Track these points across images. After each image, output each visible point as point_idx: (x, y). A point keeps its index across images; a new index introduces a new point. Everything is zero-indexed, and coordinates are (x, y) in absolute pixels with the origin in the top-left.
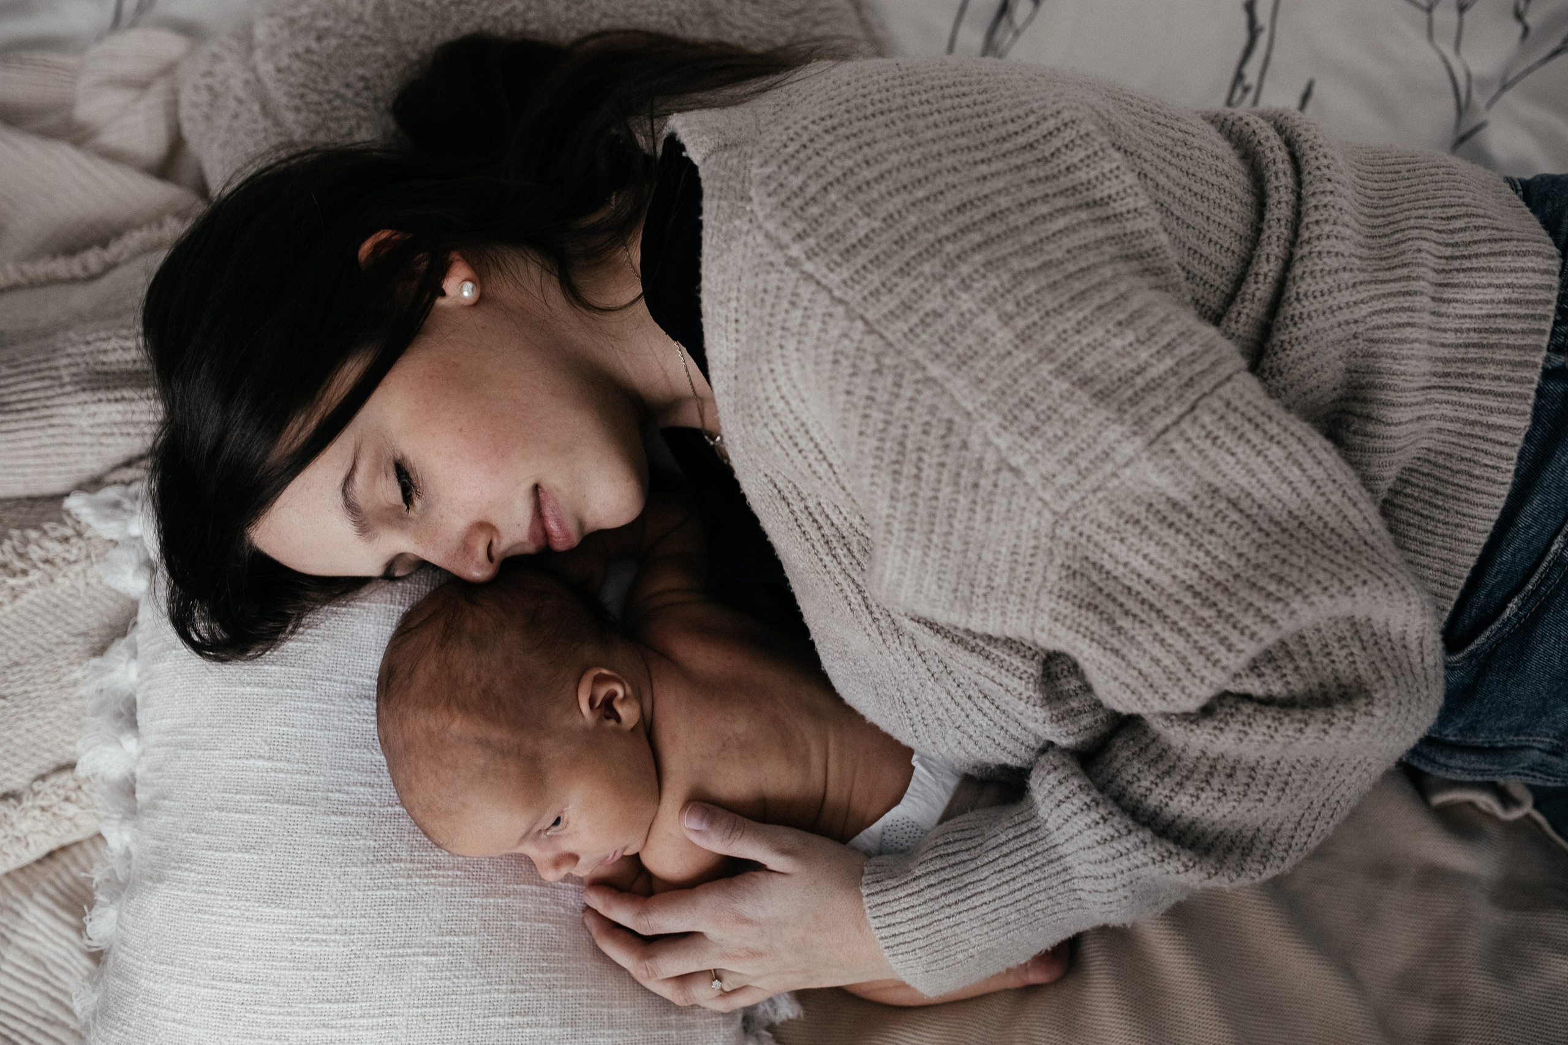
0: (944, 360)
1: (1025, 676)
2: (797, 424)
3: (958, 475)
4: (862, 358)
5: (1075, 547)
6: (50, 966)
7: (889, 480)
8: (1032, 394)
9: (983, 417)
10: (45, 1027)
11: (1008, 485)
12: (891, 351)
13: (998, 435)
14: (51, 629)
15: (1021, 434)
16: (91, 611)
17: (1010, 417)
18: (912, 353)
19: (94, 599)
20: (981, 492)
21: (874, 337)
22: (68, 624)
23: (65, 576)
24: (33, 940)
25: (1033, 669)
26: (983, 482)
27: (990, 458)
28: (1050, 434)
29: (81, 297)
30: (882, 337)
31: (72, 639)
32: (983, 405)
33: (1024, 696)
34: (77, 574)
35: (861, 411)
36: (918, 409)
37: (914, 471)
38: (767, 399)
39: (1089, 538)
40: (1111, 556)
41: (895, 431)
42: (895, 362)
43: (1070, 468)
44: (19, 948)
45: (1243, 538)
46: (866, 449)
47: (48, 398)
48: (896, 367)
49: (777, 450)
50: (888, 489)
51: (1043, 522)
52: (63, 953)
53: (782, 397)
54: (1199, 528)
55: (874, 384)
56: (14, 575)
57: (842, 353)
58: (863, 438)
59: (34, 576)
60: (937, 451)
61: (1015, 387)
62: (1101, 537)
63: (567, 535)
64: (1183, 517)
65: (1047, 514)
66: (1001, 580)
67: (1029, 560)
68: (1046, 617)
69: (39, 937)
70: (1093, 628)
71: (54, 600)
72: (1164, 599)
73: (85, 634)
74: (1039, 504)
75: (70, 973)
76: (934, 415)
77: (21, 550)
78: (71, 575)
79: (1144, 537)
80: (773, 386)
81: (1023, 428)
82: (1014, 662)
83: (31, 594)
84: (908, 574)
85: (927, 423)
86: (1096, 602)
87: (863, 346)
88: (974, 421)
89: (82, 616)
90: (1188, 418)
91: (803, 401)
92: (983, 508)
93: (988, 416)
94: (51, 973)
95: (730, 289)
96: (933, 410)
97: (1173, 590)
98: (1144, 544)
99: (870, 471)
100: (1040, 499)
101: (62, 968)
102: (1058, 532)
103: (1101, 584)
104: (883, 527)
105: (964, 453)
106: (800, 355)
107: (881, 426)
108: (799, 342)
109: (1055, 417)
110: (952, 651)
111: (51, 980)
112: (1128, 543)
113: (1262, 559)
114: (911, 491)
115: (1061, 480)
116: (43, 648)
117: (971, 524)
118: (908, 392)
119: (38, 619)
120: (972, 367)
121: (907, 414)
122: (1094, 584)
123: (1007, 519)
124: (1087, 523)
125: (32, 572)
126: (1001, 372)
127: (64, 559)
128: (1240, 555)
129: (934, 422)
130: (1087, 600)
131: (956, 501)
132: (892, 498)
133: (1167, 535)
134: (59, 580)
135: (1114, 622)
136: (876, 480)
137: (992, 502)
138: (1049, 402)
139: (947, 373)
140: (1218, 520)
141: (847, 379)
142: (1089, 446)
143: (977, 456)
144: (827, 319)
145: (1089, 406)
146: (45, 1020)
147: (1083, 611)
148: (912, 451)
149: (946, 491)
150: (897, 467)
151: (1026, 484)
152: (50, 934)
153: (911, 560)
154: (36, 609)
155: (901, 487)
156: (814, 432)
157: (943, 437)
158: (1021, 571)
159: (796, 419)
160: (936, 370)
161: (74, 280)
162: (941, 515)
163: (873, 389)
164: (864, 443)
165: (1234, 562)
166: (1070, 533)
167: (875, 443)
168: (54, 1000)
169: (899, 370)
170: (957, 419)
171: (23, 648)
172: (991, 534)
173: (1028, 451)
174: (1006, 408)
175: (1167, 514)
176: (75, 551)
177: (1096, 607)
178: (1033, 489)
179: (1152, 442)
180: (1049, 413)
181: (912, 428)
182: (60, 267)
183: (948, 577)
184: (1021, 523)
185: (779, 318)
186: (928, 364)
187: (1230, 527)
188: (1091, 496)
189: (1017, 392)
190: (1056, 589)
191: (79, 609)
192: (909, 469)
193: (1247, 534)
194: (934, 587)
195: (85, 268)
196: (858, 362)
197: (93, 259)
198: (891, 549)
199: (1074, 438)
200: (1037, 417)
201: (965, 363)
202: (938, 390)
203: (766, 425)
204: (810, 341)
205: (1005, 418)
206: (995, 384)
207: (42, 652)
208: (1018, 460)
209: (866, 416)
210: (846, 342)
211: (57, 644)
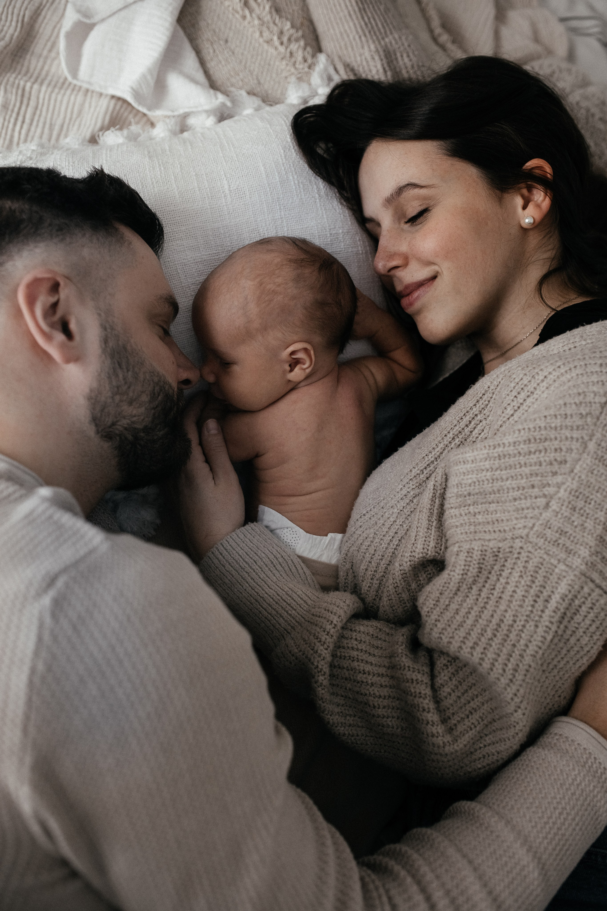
0: (598, 449)
1: (426, 550)
2: (532, 389)
3: (537, 475)
4: (586, 406)
5: (511, 552)
6: (79, 120)
7: (524, 438)
8: (593, 503)
9: (573, 479)
10: (47, 126)
11: (538, 504)
12: (595, 420)
13: (565, 491)
14: (257, 65)
15: (569, 503)
16: (272, 83)
17: (577, 494)
18: (597, 432)
19: (279, 83)
20: (531, 490)
21: (600, 409)
22: (262, 73)
23: (287, 65)
24: (90, 107)
25: (431, 553)
26: (536, 490)
27: (551, 490)
28: (573, 518)
29: (425, 36)
30: (601, 413)
31: (255, 77)
32: (580, 477)
33: (413, 554)
34: (289, 71)
35: (558, 413)
36: (568, 443)
37: (533, 450)
38: (541, 370)
39: (518, 558)
40: (510, 573)
41: (552, 434)
42: (590, 423)
43: (557, 535)
44: (84, 101)
45: (537, 646)
46: (538, 421)
47: (375, 33)
48: (587, 425)
49: (513, 385)
50: (519, 439)
51: (521, 530)
52: (88, 124)
53: (545, 377)
54: (537, 618)
55: (574, 416)
56: (279, 38)
57: (585, 395)
58: (543, 419)
59: (282, 49)
60: (547, 459)
61: (594, 492)
62: (520, 564)
63: (411, 304)
64: (541, 608)
65: (526, 531)
66: (480, 518)
67: (496, 529)
68: (468, 547)
69: (92, 109)
70: (469, 573)
71: (272, 63)
72: (493, 608)
73: (259, 83)
74: (531, 525)
75: (78, 129)
76: (567, 452)
77: (293, 39)
78: (288, 68)
79: (526, 587)
80: (551, 370)
81: (573, 503)
82: (431, 543)
83: (272, 50)
84: (474, 465)
85: (561, 449)
86: (483, 571)
87: (593, 405)
88: (570, 475)
89: (268, 79)
90: (601, 592)
91: (547, 388)
92: (522, 494)
93: (574, 482)
94: (75, 121)
95: (591, 339)
96: (570, 450)
97: (499, 612)
98: (522, 588)
99: (526, 427)
100: (534, 525)
101: (80, 125)
102: (517, 541)
103: (493, 572)
104: (497, 443)
105: (550, 474)
106: (575, 377)
107: (553, 425)
108: (582, 374)
109: (584, 518)
110: (425, 510)
111: (72, 122)
112: (521, 579)
113: (527, 658)
114: (522, 452)
115: (548, 532)
116: (246, 63)
117: (511, 491)
118: (576, 434)
119: (259, 58)
120: (598, 466)
121: (563, 437)
122: (493, 568)
123: (517, 510)
124: (527, 554)
125: (284, 47)
126: (600, 482)
127: (295, 62)
128: (527, 646)
129: (563, 453)
130: (483, 566)
131: (522, 478)
132: (515, 443)
133: (529, 601)
134: (284, 63)
135: (474, 584)
136: (523, 431)
137: (526, 498)
138: (591, 513)
139: (592, 452)
140: (544, 628)
141: (573, 402)
142: (572, 541)
143: (550, 482)
144: (600, 383)
145: (595, 535)
146: (51, 124)
147: (477, 566)
148: (544, 446)
149: (527, 470)
150: (533, 441)
151: (541, 514)
152: (96, 114)
153: (482, 464)
154: (264, 55)
155: (522, 446)
156: (529, 400)
157: (556, 460)
158: (490, 527)
159: (535, 388)
160: (592, 446)
161: (431, 31)
162: (512, 472)
163: (571, 416)
164: (540, 419)
165: (522, 642)
166: (518, 547)
167: (543, 425)
168: (62, 126)
169: (586, 427)
170: (568, 465)
171: (242, 54)
172: (507, 504)
173: (561, 509)
174: (581, 490)
175: (541, 598)
176: (301, 66)
177: (480, 572)
178: (538, 519)
179: (584, 575)
180: (585, 514)
181: (556, 443)
182: (436, 23)
183: (477, 487)
184: (517, 519)
185: (591, 361)
186: (594, 441)
187: (542, 637)
188: (542, 552)
189: (592, 494)
190: (485, 548)
191: (271, 77)
192: (533, 447)
193: (540, 648)
194: (470, 481)
195: (439, 35)
196: (583, 405)
197: (444, 38)
198: (486, 451)
199: (575, 532)
200: (581, 509)
201: (600, 461)
202: (581, 452)
203: (525, 374)
204: (585, 379)
205: (576, 491)
206: (592, 480)
207: (243, 63)
208: (554, 505)
209: (556, 416)
210: (592, 395)
211: (250, 71)
